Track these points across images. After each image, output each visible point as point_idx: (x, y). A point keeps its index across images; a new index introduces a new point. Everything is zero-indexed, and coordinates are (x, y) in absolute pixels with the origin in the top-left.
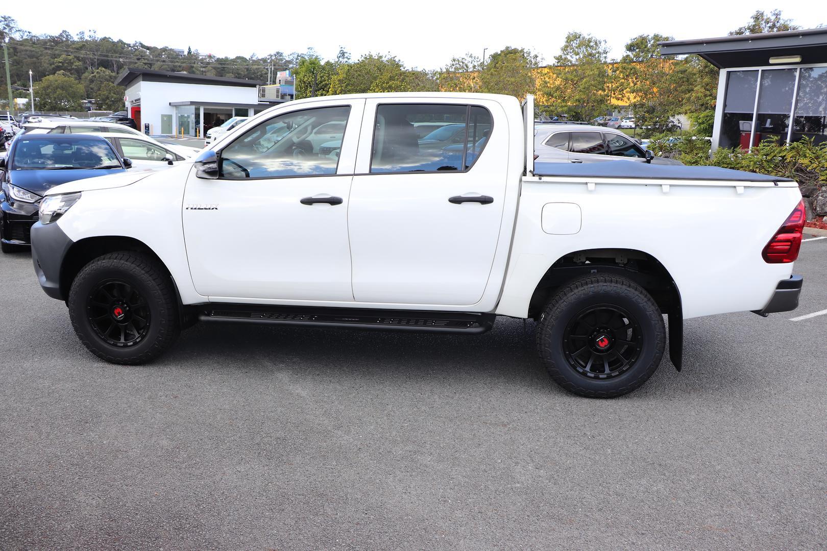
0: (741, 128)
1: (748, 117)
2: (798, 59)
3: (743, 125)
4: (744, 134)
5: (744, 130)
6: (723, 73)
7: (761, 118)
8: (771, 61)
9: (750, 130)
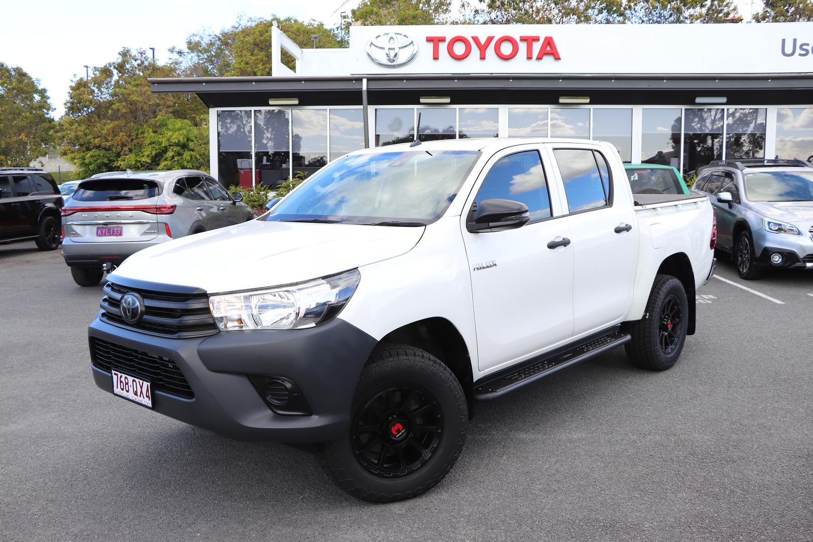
0: (239, 166)
1: (247, 155)
2: (296, 102)
3: (241, 163)
4: (242, 172)
5: (243, 168)
6: (213, 112)
7: (259, 156)
8: (271, 102)
9: (249, 167)
